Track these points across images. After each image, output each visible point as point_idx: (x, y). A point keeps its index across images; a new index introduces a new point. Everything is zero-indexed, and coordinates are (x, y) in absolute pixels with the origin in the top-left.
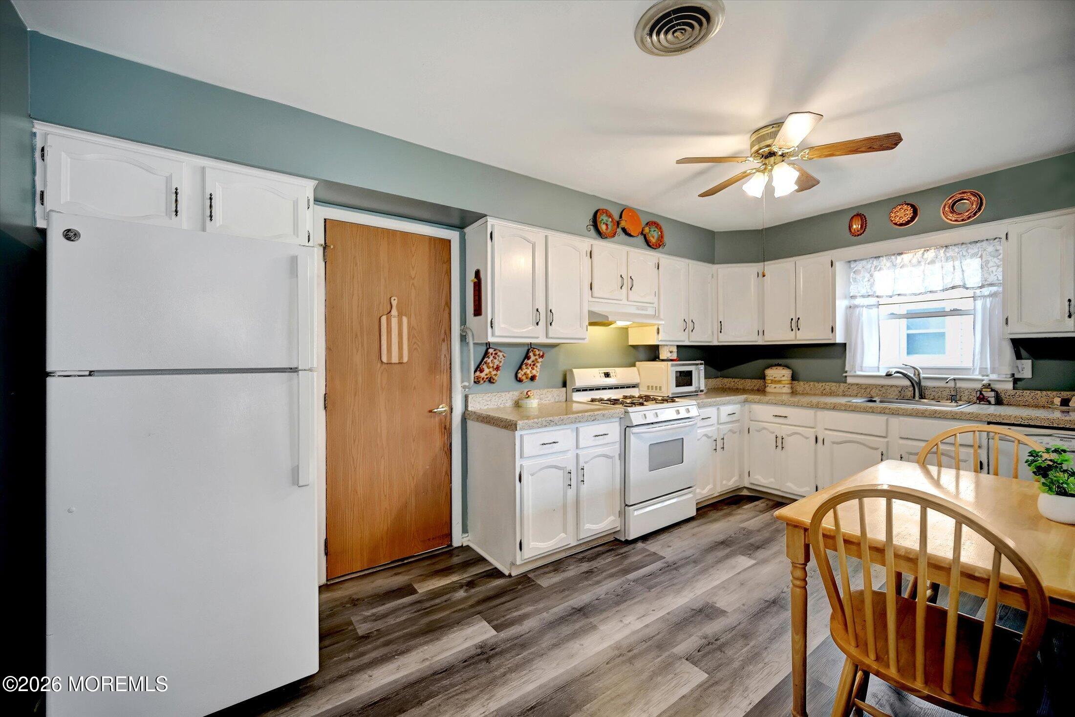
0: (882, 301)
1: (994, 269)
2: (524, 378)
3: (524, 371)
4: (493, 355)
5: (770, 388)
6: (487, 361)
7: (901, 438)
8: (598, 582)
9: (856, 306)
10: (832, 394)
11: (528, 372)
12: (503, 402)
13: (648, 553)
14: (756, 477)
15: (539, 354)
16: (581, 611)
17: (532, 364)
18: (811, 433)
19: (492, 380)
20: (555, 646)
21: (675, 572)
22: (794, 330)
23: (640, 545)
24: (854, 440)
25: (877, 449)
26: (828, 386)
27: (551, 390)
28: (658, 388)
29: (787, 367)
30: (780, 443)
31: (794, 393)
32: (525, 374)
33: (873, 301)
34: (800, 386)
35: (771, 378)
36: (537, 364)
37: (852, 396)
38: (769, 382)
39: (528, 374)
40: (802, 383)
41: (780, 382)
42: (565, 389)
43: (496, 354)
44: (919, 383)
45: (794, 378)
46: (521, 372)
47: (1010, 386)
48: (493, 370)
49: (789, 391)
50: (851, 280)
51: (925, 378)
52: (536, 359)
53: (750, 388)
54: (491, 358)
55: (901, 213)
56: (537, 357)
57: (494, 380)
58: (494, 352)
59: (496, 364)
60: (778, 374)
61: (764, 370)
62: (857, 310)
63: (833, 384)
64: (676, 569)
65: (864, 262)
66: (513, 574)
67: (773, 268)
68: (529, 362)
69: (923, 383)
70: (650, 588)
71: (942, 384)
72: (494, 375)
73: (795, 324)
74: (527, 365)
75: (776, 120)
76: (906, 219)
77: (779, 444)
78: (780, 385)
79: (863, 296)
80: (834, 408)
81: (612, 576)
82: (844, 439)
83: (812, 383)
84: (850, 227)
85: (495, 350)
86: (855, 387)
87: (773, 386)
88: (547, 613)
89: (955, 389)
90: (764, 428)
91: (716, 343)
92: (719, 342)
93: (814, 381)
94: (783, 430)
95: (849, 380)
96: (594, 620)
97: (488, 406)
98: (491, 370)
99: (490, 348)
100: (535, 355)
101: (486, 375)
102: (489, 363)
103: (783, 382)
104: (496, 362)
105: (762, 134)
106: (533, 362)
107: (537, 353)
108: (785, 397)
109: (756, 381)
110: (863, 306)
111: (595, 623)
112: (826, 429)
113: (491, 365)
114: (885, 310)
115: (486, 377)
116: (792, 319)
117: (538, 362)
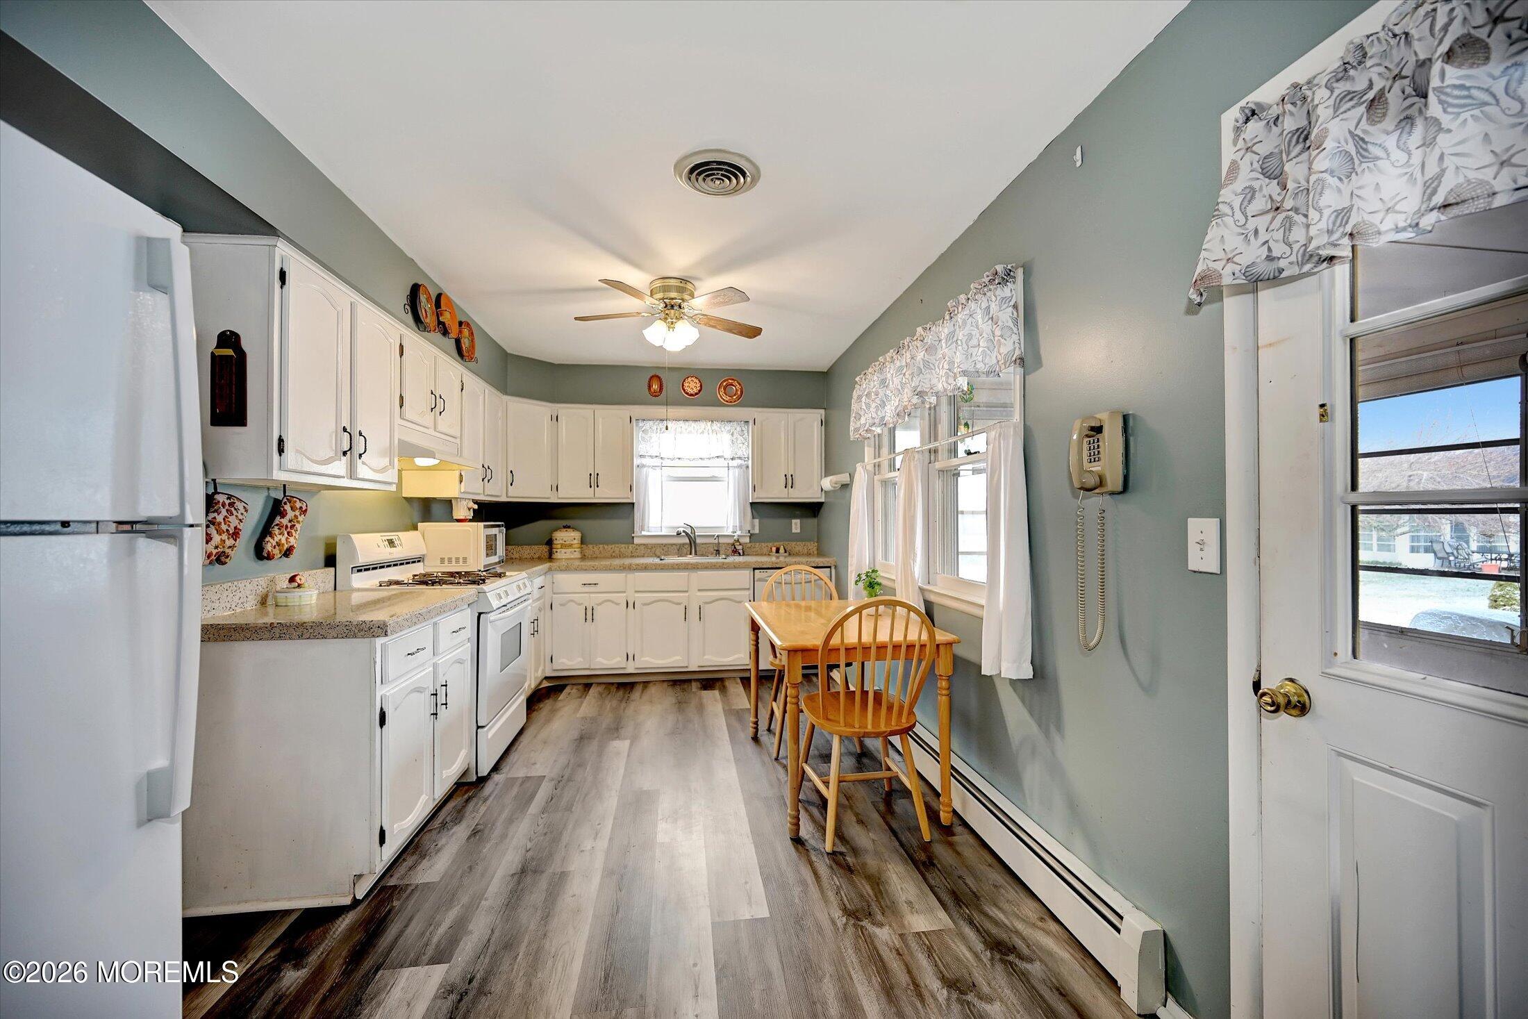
0: (666, 463)
1: (741, 445)
2: (276, 551)
3: (276, 539)
4: (227, 507)
5: (560, 554)
6: (215, 518)
7: (699, 590)
8: (504, 836)
9: (644, 466)
10: (621, 556)
11: (283, 541)
12: (242, 600)
13: (519, 782)
14: (560, 661)
15: (301, 508)
16: (526, 872)
17: (289, 525)
18: (621, 598)
19: (223, 559)
20: (546, 917)
21: (571, 783)
22: (593, 486)
23: (497, 777)
24: (662, 598)
25: (679, 604)
26: (616, 548)
27: (315, 571)
28: (461, 560)
29: (575, 529)
30: (590, 614)
31: (584, 557)
32: (279, 544)
33: (657, 462)
34: (590, 550)
35: (561, 542)
36: (298, 526)
37: (640, 557)
38: (559, 546)
39: (283, 544)
40: (591, 546)
41: (570, 546)
42: (332, 569)
43: (231, 505)
44: (694, 540)
45: (583, 542)
46: (271, 540)
47: (747, 540)
48: (228, 538)
49: (579, 556)
50: (640, 439)
51: (701, 536)
52: (296, 516)
53: (528, 557)
54: (224, 512)
55: (692, 385)
56: (297, 513)
57: (227, 557)
58: (227, 502)
59: (233, 526)
60: (566, 537)
61: (551, 533)
62: (645, 470)
63: (623, 546)
64: (569, 780)
65: (651, 423)
66: (360, 896)
67: (567, 412)
68: (285, 521)
69: (697, 540)
70: (569, 808)
71: (709, 540)
72: (230, 547)
73: (594, 480)
74: (280, 526)
75: (687, 277)
76: (695, 391)
77: (589, 616)
78: (570, 550)
79: (651, 457)
80: (645, 568)
81: (510, 821)
82: (653, 600)
83: (601, 546)
84: (650, 387)
85: (228, 498)
86: (642, 547)
87: (563, 551)
88: (486, 899)
89: (720, 544)
90: (571, 601)
91: (504, 499)
92: (507, 497)
93: (603, 544)
94: (592, 599)
95: (636, 541)
96: (554, 867)
97: (214, 612)
98: (224, 536)
99: (216, 492)
100: (293, 509)
101: (216, 547)
102: (220, 524)
103: (574, 546)
104: (233, 521)
105: (670, 284)
106: (290, 521)
107: (298, 505)
108: (577, 563)
109: (536, 547)
110: (649, 466)
111: (559, 870)
112: (636, 592)
113: (224, 527)
114: (666, 471)
115: (214, 552)
116: (591, 475)
117: (298, 522)
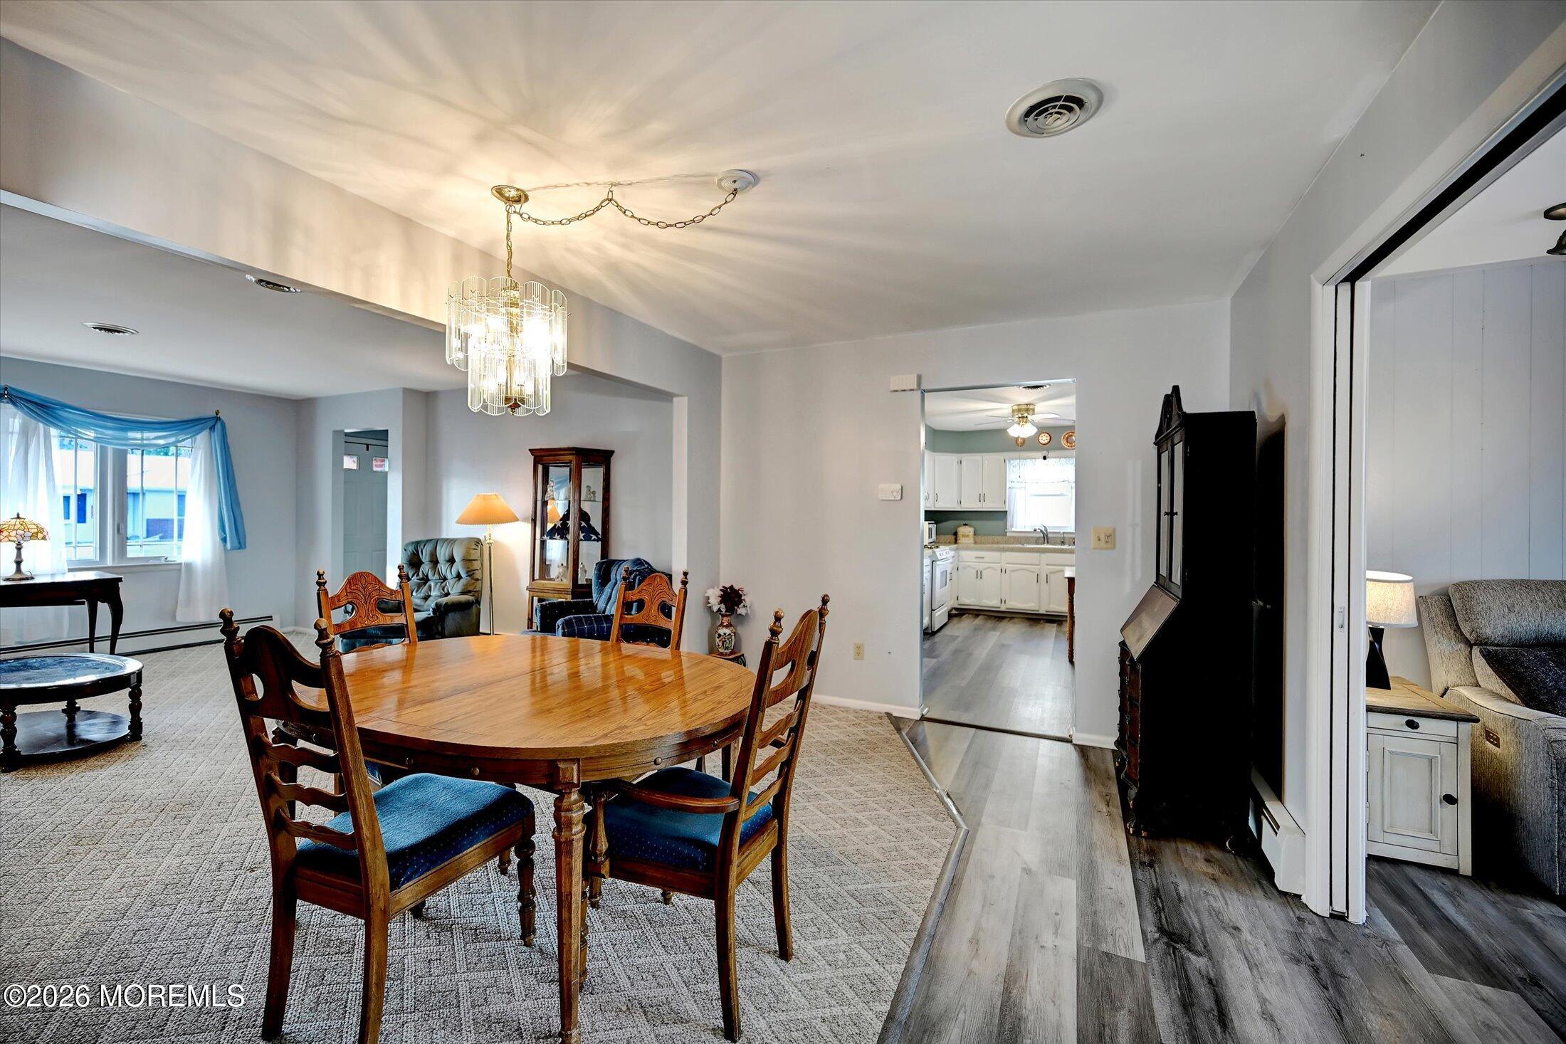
0: (1028, 485)
5: (962, 540)
7: (1046, 565)
10: (999, 543)
14: (963, 600)
18: (998, 566)
22: (981, 501)
24: (1023, 568)
25: (1034, 572)
26: (996, 538)
29: (970, 526)
30: (979, 575)
31: (975, 543)
34: (979, 538)
35: (962, 533)
37: (1010, 543)
38: (961, 535)
40: (980, 536)
41: (968, 536)
44: (1047, 536)
45: (975, 533)
51: (1051, 532)
55: (1044, 438)
60: (965, 531)
61: (957, 527)
62: (1014, 490)
63: (1000, 537)
67: (966, 458)
69: (1049, 535)
71: (1058, 535)
73: (982, 498)
76: (1046, 441)
77: (979, 573)
78: (968, 538)
79: (1018, 482)
80: (1013, 550)
82: (1017, 568)
83: (986, 537)
86: (1012, 538)
87: (964, 538)
89: (1064, 538)
90: (969, 566)
91: (933, 509)
92: (941, 508)
93: (987, 535)
94: (980, 566)
95: (1008, 534)
103: (970, 536)
108: (972, 545)
112: (1007, 563)
116: (981, 494)
